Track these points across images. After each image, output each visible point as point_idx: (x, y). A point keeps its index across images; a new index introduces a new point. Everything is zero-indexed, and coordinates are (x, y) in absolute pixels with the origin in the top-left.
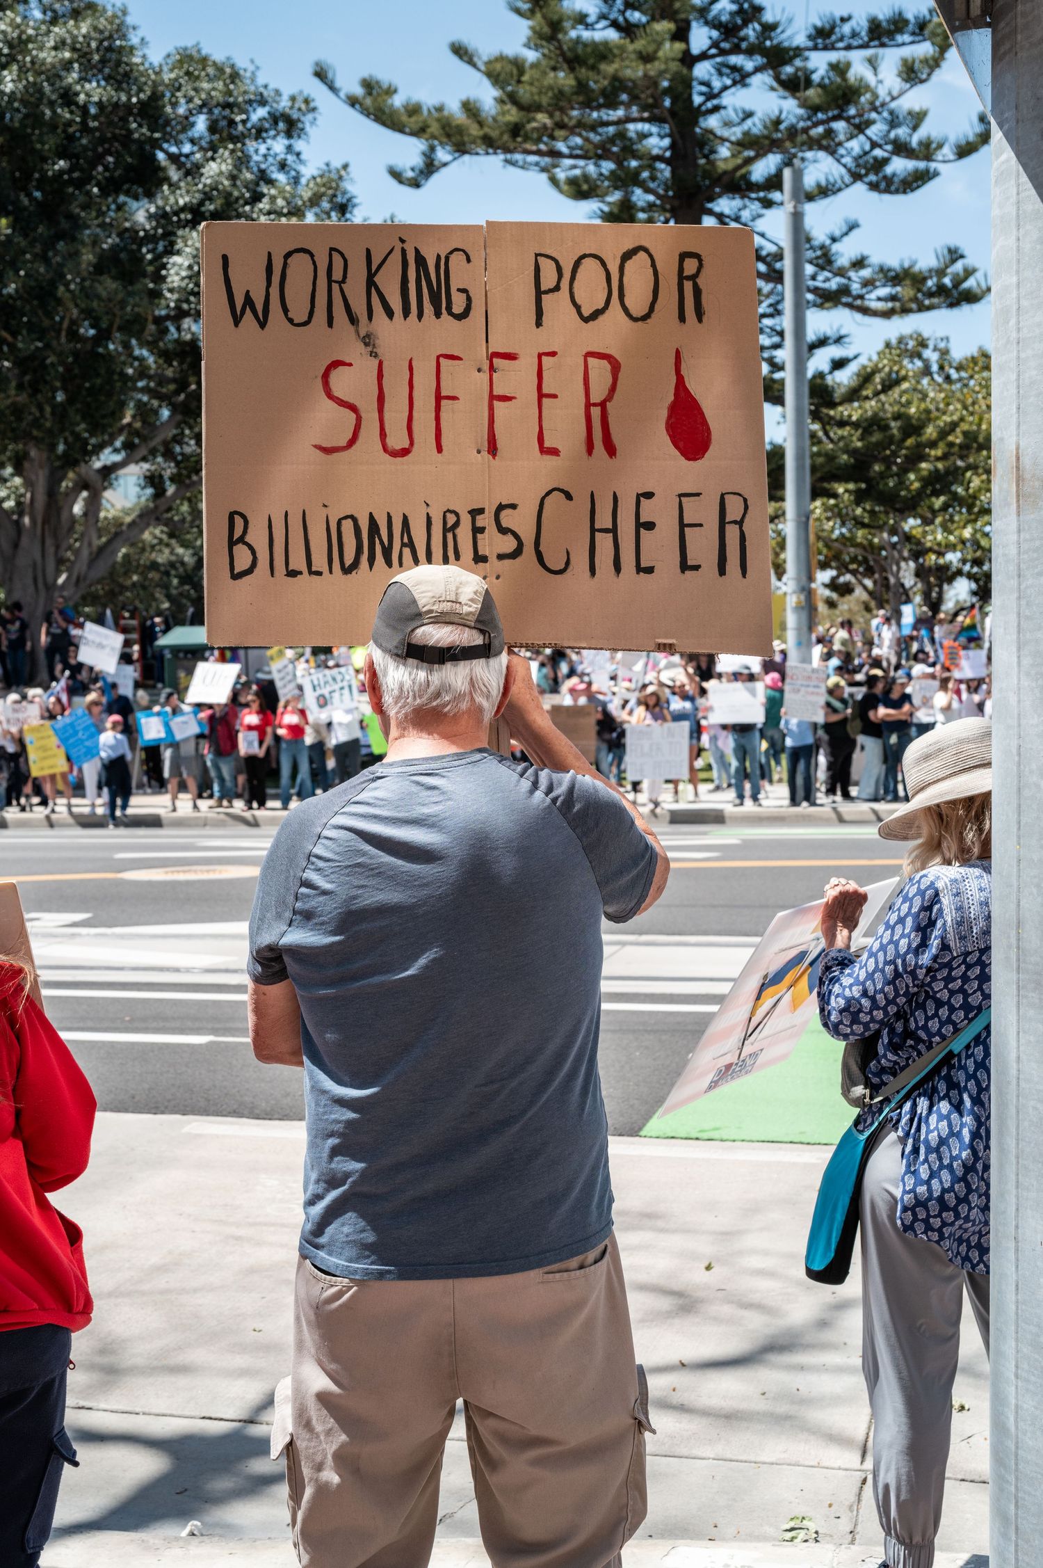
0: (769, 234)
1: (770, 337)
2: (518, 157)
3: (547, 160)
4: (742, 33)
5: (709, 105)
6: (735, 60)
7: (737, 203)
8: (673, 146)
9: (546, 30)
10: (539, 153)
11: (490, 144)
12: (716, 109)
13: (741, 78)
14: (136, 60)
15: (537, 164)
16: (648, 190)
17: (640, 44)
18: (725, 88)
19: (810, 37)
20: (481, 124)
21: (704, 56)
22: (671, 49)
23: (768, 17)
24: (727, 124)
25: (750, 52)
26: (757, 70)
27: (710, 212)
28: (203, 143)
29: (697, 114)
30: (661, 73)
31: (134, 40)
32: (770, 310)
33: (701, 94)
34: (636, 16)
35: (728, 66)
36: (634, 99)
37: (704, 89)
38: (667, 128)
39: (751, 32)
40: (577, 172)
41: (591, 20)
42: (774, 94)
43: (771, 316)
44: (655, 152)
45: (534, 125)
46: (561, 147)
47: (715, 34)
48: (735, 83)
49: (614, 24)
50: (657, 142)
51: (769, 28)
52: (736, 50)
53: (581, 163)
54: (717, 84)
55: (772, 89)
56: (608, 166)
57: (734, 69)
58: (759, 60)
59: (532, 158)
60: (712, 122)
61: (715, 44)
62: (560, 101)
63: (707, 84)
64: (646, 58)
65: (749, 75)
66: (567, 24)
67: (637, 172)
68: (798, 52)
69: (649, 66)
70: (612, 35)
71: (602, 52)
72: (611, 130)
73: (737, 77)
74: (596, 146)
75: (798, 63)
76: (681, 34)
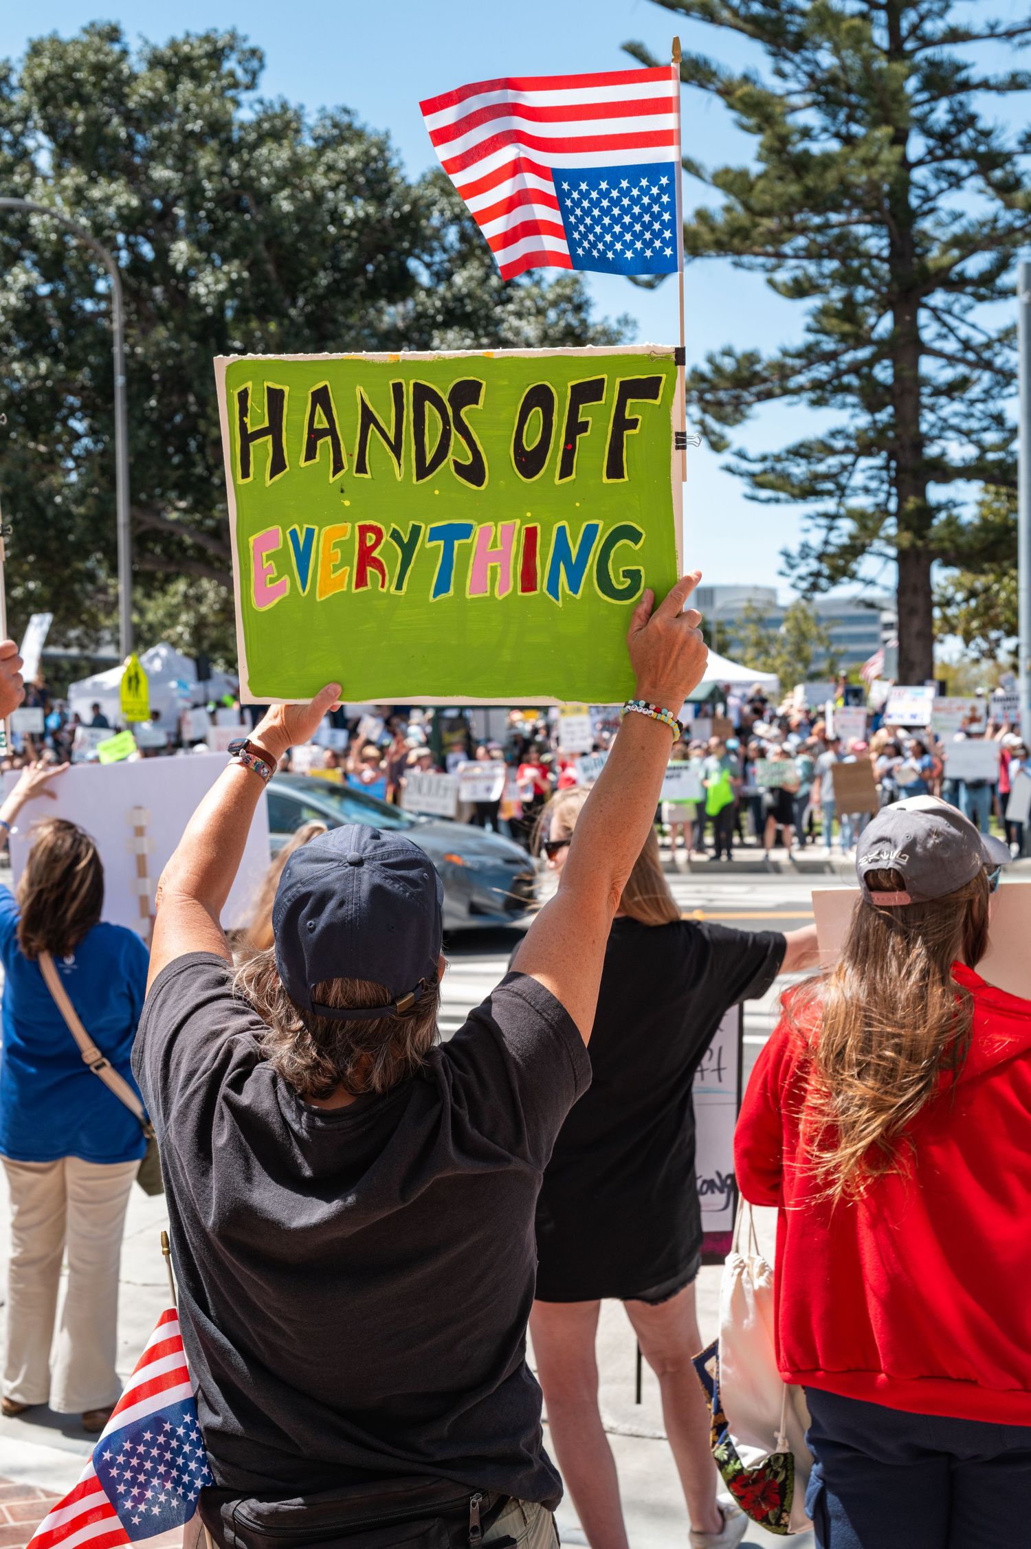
0: (980, 324)
1: (980, 420)
2: (746, 259)
3: (772, 262)
4: (955, 141)
5: (926, 207)
6: (951, 165)
7: (951, 297)
8: (892, 245)
9: (777, 144)
10: (767, 255)
11: (722, 247)
12: (932, 210)
13: (956, 181)
14: (397, 179)
15: (763, 266)
16: (868, 286)
17: (862, 152)
18: (941, 191)
19: (1021, 143)
20: (713, 229)
21: (920, 162)
22: (889, 155)
23: (982, 124)
24: (939, 224)
25: (965, 157)
26: (972, 173)
27: (925, 306)
28: (453, 254)
29: (913, 215)
30: (883, 176)
31: (394, 162)
32: (982, 396)
33: (919, 197)
34: (856, 129)
35: (943, 171)
36: (856, 202)
37: (920, 192)
38: (884, 231)
39: (964, 140)
40: (799, 273)
41: (816, 132)
42: (982, 198)
43: (983, 401)
44: (874, 251)
45: (761, 229)
46: (787, 249)
47: (931, 142)
48: (951, 186)
49: (837, 135)
50: (877, 244)
51: (987, 134)
52: (949, 156)
53: (805, 263)
54: (933, 187)
55: (981, 192)
56: (831, 265)
57: (951, 174)
58: (973, 165)
59: (761, 260)
60: (926, 224)
61: (930, 152)
62: (789, 207)
63: (924, 188)
64: (869, 163)
65: (964, 178)
66: (795, 137)
67: (859, 270)
68: (1008, 157)
69: (873, 170)
70: (834, 146)
71: (828, 161)
72: (836, 231)
73: (953, 180)
74: (822, 246)
75: (1008, 167)
76: (900, 139)
